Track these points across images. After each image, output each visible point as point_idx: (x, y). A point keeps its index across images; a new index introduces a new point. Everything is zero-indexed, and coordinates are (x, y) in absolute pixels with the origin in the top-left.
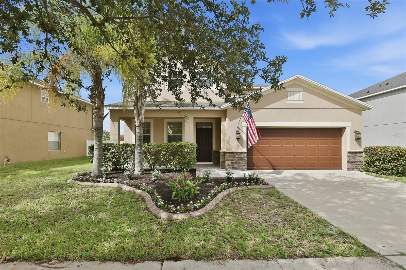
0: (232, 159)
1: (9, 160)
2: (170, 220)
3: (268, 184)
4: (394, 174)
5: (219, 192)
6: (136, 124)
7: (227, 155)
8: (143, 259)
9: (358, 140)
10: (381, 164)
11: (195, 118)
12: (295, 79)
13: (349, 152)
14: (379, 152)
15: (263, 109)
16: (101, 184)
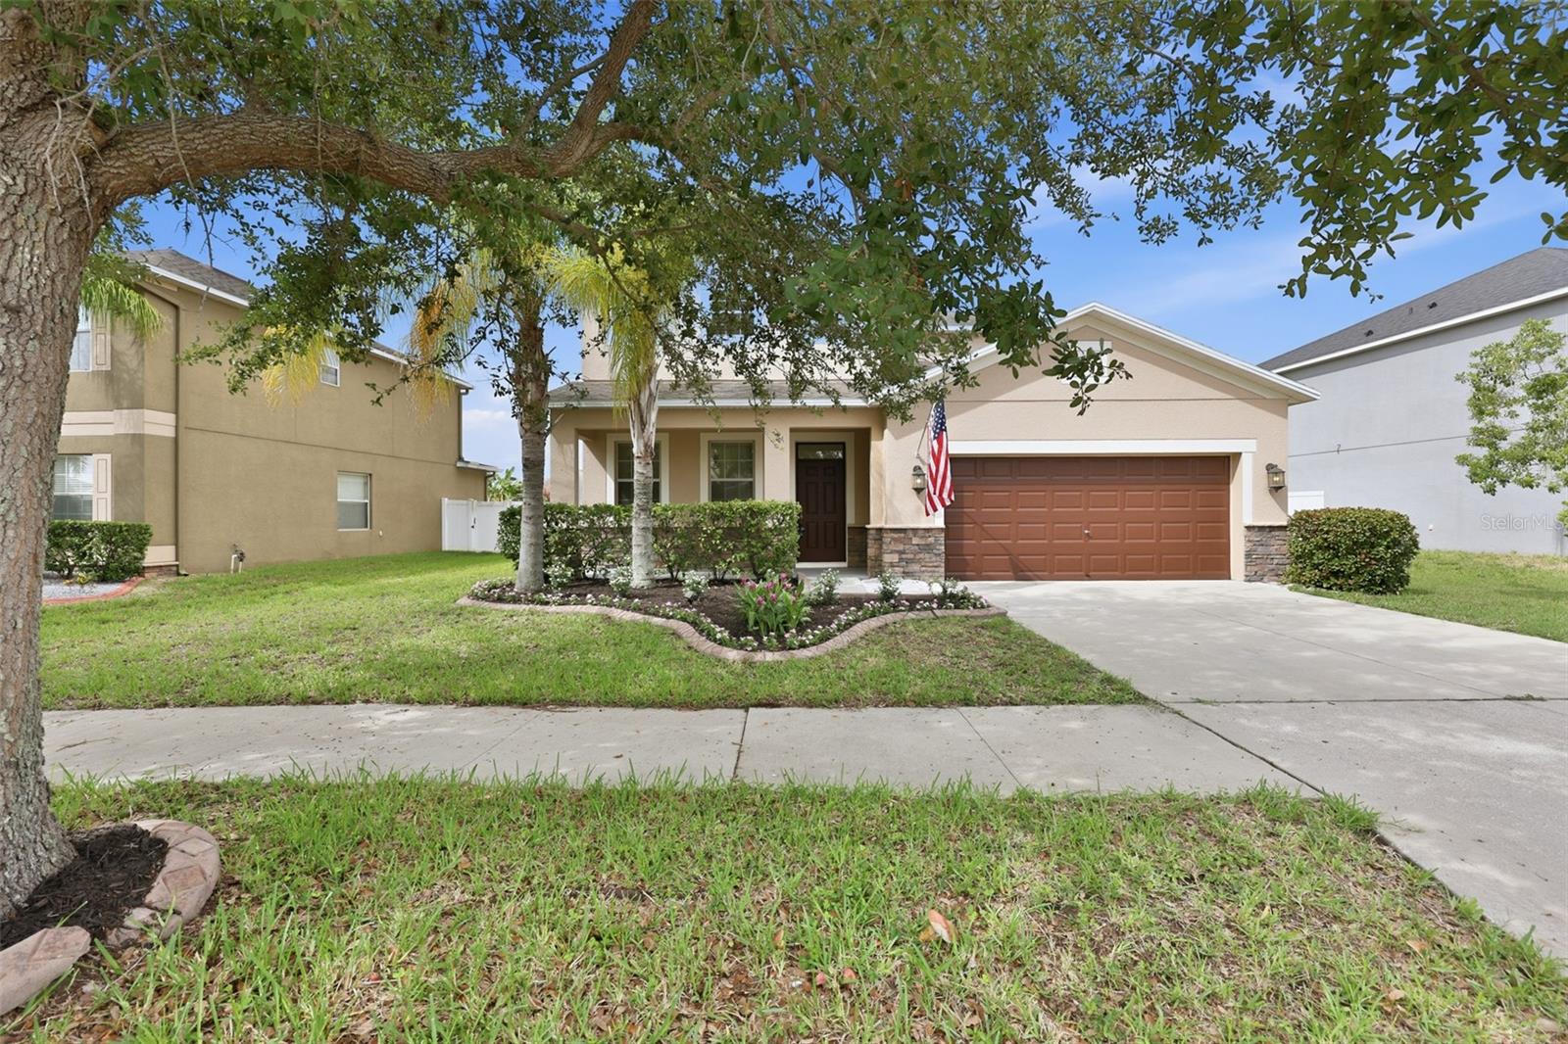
0: (901, 547)
1: (241, 557)
2: (749, 664)
3: (989, 606)
4: (1362, 587)
5: (856, 621)
6: (635, 450)
7: (887, 538)
8: (710, 704)
9: (1277, 490)
10: (1329, 560)
11: (792, 430)
12: (1086, 315)
13: (1248, 528)
14: (1324, 524)
15: (990, 404)
16: (553, 608)
